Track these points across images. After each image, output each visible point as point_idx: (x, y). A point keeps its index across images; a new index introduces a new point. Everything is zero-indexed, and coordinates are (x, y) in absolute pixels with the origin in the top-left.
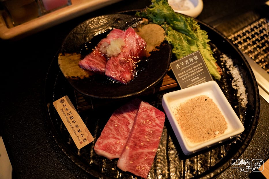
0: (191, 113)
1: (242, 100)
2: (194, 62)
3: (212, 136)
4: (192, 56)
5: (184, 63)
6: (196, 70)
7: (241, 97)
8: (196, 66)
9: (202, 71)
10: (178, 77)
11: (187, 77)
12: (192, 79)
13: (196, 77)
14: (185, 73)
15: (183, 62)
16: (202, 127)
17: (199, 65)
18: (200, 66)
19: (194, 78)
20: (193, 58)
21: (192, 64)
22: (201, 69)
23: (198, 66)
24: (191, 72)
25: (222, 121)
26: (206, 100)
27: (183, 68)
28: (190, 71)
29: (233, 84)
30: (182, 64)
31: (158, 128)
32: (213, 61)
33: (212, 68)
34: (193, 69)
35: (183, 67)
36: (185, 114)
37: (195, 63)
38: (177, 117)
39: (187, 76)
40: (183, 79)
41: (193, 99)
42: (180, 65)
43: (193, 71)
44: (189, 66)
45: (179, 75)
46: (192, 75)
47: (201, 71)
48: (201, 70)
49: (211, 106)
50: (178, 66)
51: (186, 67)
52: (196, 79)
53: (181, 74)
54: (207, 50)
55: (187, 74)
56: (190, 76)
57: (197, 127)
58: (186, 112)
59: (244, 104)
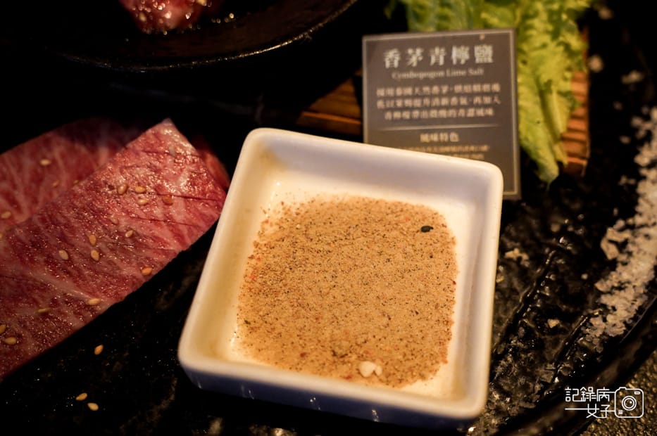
0: (329, 244)
1: (606, 310)
2: (467, 70)
3: (344, 369)
4: (472, 42)
5: (423, 54)
6: (464, 101)
7: (605, 299)
8: (467, 89)
9: (486, 119)
10: (374, 99)
11: (406, 115)
12: (425, 132)
13: (449, 131)
14: (408, 97)
15: (419, 51)
16: (327, 315)
17: (486, 87)
18: (487, 94)
19: (439, 131)
20: (472, 53)
21: (456, 73)
22: (486, 106)
23: (477, 88)
24: (436, 102)
25: (429, 338)
26: (426, 229)
27: (412, 75)
28: (432, 96)
29: (612, 234)
30: (415, 56)
31: (164, 233)
32: (563, 99)
33: (538, 122)
34: (450, 94)
35: (410, 68)
36: (302, 238)
37: (472, 72)
38: (266, 232)
39: (411, 109)
40: (388, 115)
41: (377, 202)
42: (404, 58)
43: (445, 101)
44: (441, 74)
45: (381, 92)
46: (434, 113)
47: (481, 117)
48: (481, 112)
49: (427, 261)
50: (392, 58)
51: (422, 75)
52: (444, 137)
53: (390, 92)
54: (561, 48)
55: (417, 103)
56: (425, 114)
57: (307, 307)
58: (312, 232)
59: (599, 333)
